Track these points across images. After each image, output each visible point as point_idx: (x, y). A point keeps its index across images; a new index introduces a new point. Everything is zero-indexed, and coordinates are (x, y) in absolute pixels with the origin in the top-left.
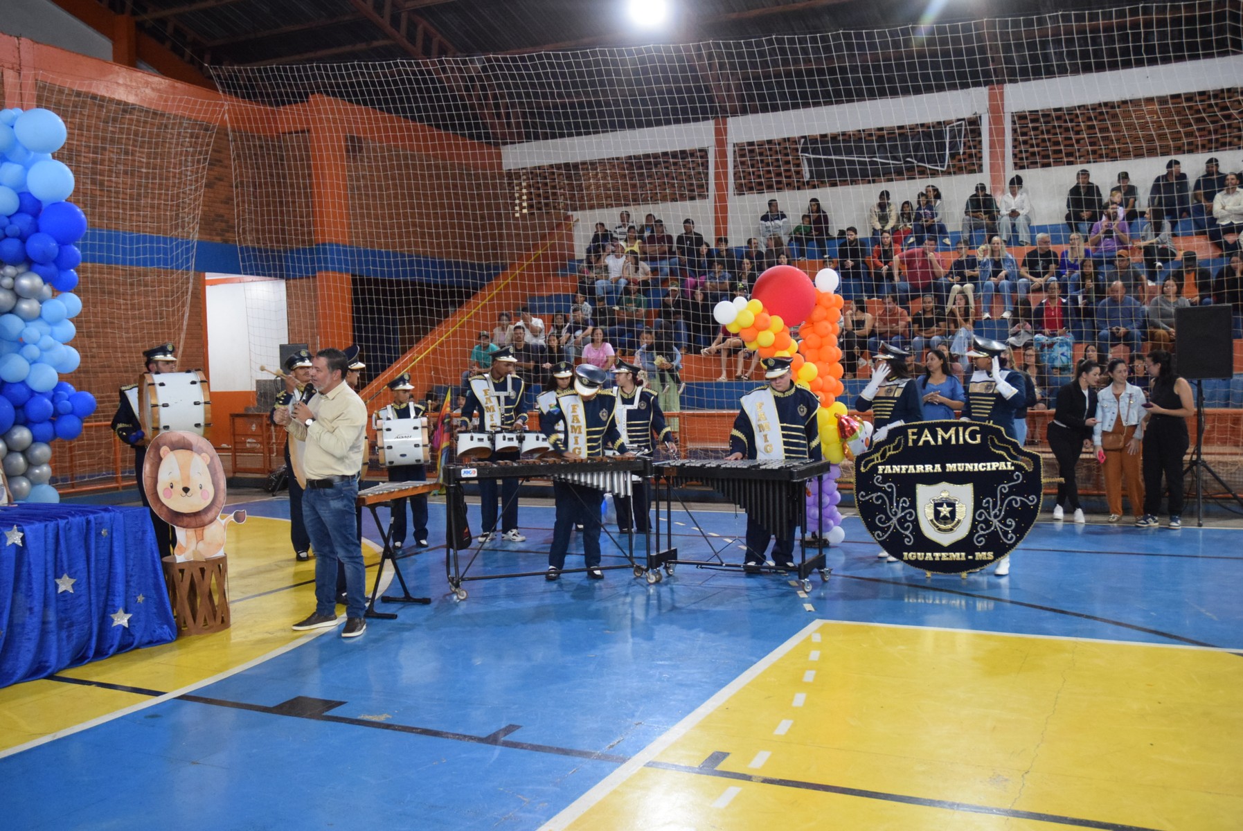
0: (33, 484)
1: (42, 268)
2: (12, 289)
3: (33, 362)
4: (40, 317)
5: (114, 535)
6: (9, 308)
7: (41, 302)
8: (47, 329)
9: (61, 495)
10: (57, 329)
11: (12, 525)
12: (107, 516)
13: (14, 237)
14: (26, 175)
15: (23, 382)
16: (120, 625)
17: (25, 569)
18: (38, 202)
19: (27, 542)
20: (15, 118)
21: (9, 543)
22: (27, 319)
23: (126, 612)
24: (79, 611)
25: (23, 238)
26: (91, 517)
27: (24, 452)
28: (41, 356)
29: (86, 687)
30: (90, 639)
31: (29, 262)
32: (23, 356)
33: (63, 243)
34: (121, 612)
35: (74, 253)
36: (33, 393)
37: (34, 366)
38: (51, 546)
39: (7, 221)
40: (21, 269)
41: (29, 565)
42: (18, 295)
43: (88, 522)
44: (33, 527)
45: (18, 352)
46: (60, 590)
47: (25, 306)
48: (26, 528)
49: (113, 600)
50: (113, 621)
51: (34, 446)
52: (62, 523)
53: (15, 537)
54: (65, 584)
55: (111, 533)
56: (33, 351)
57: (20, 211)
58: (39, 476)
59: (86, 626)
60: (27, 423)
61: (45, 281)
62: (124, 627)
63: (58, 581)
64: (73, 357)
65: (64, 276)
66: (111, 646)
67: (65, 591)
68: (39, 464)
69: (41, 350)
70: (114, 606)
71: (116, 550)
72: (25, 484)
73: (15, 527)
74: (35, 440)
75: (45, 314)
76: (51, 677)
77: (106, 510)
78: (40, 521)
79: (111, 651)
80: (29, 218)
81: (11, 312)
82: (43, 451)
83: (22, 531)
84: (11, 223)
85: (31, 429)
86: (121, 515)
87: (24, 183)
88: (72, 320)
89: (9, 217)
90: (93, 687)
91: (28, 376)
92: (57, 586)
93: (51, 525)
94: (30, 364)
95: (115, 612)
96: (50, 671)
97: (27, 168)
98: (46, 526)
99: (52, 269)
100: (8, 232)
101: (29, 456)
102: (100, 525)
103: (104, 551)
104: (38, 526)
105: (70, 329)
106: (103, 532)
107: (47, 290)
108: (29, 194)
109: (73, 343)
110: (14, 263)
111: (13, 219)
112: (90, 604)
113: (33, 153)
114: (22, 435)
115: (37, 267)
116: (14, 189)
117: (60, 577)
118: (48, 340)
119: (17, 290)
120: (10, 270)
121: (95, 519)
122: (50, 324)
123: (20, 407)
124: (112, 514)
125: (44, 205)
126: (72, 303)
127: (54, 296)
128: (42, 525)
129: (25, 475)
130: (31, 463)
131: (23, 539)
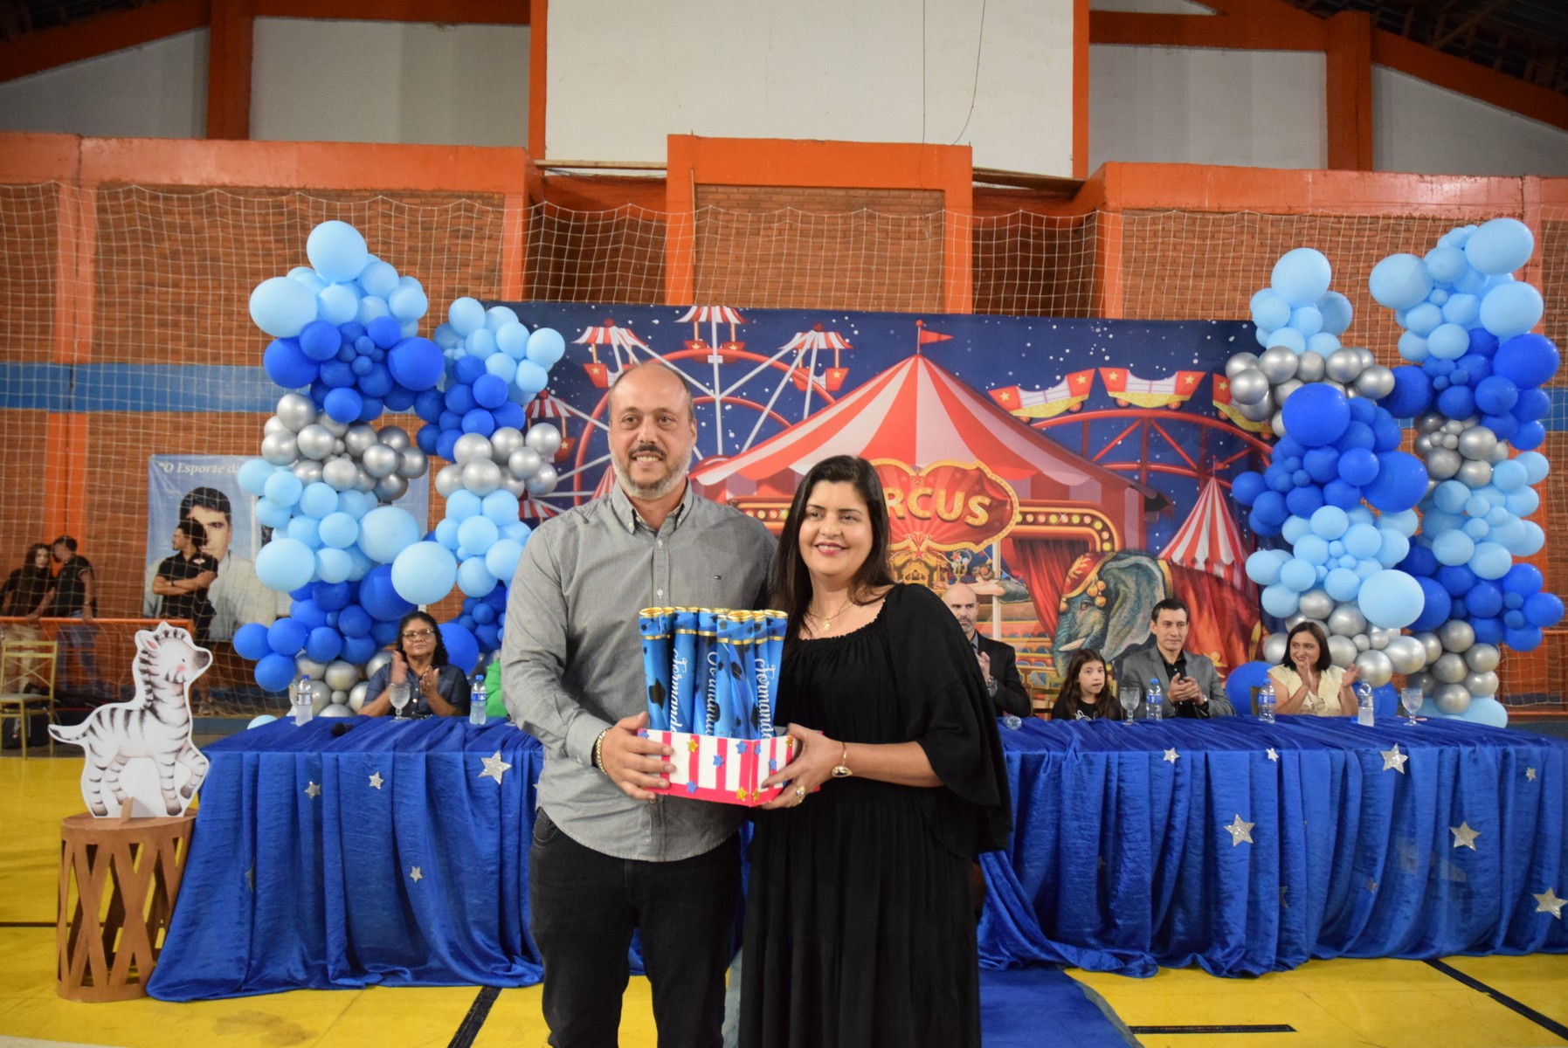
0: (1474, 695)
1: (1496, 421)
2: (1456, 450)
3: (1479, 541)
4: (1491, 483)
5: (1547, 779)
6: (1451, 471)
7: (1493, 465)
8: (1501, 498)
9: (1510, 717)
10: (1514, 500)
11: (1394, 743)
12: (1536, 750)
13: (1460, 384)
14: (1479, 307)
15: (1466, 566)
16: (1548, 914)
17: (1408, 806)
18: (1495, 338)
19: (1413, 770)
20: (1466, 238)
21: (1387, 766)
22: (1473, 487)
23: (1559, 895)
24: (1482, 879)
25: (1472, 385)
26: (1511, 749)
27: (1463, 655)
28: (1490, 533)
29: (1475, 992)
30: (1497, 923)
31: (1478, 415)
32: (1466, 532)
33: (1525, 386)
34: (1550, 893)
35: (1540, 398)
36: (1477, 580)
37: (1481, 546)
38: (1448, 781)
39: (1453, 365)
40: (1468, 424)
41: (1414, 800)
42: (1463, 457)
43: (1506, 755)
44: (1422, 750)
45: (1460, 528)
46: (1456, 845)
47: (1471, 470)
48: (1412, 750)
49: (1539, 874)
50: (1537, 904)
51: (1476, 647)
52: (1465, 751)
53: (1395, 760)
54: (1465, 837)
55: (1542, 776)
56: (1479, 526)
57: (1469, 352)
58: (1480, 687)
59: (1493, 902)
60: (1467, 618)
61: (1499, 438)
62: (1554, 918)
63: (1454, 830)
64: (1535, 536)
65: (1526, 430)
66: (1533, 940)
67: (1464, 847)
68: (1481, 672)
69: (1491, 526)
70: (1540, 882)
71: (1548, 801)
72: (1462, 695)
73: (1396, 747)
74: (1478, 640)
75: (1497, 480)
76: (1434, 962)
77: (1537, 742)
78: (1434, 744)
79: (1532, 946)
80: (1482, 359)
81: (1454, 478)
82: (1487, 655)
83: (1407, 754)
84: (1457, 368)
85: (1472, 626)
86: (1560, 752)
87: (1477, 317)
88: (1535, 487)
89: (1455, 361)
90: (1485, 995)
91: (1472, 558)
92: (1452, 838)
93: (1450, 751)
94: (1476, 544)
95: (1542, 892)
96: (1432, 952)
97: (1480, 299)
98: (1441, 752)
99: (1510, 420)
100: (1453, 379)
101: (1469, 660)
102: (1526, 762)
103: (1530, 800)
104: (1431, 751)
105: (1532, 499)
106: (1531, 774)
107: (1501, 449)
108: (1483, 330)
109: (1534, 517)
110: (1460, 418)
111: (1461, 363)
112: (1502, 872)
113: (1488, 278)
114: (1462, 633)
115: (1490, 420)
116: (1463, 325)
117: (1458, 826)
118: (1500, 512)
119: (1462, 450)
120: (1454, 426)
121: (1517, 752)
122: (1504, 492)
123: (1458, 597)
124: (1546, 749)
125: (1501, 342)
126: (1537, 463)
127: (1511, 457)
128: (1436, 750)
129: (1464, 683)
130: (1470, 670)
131: (1406, 765)
